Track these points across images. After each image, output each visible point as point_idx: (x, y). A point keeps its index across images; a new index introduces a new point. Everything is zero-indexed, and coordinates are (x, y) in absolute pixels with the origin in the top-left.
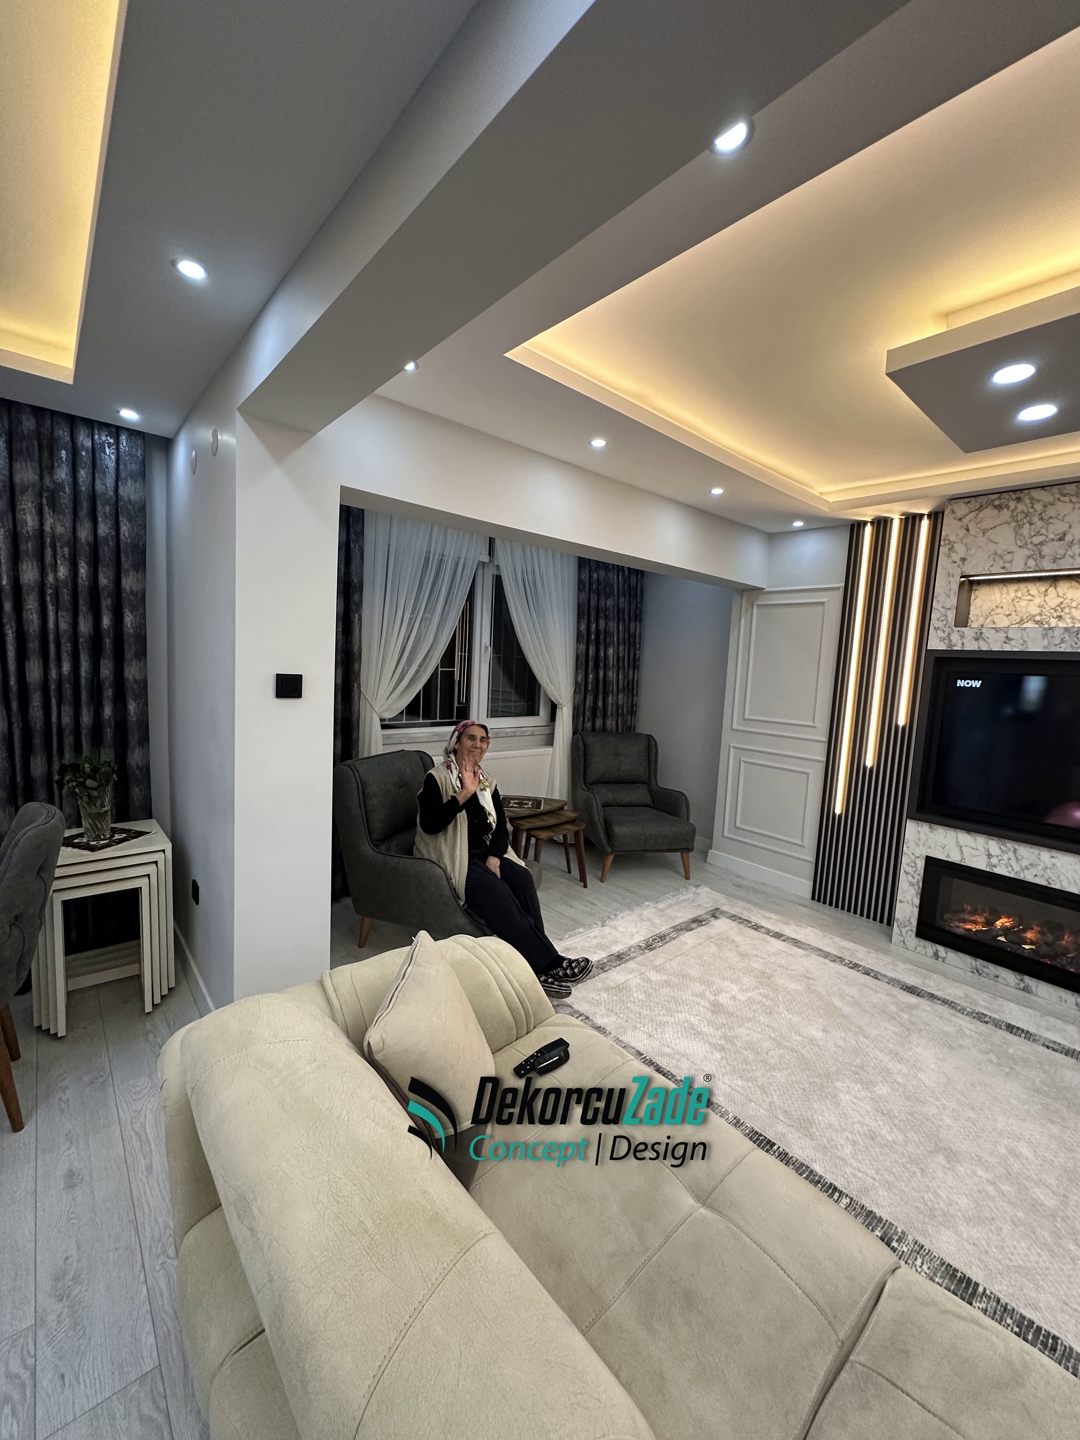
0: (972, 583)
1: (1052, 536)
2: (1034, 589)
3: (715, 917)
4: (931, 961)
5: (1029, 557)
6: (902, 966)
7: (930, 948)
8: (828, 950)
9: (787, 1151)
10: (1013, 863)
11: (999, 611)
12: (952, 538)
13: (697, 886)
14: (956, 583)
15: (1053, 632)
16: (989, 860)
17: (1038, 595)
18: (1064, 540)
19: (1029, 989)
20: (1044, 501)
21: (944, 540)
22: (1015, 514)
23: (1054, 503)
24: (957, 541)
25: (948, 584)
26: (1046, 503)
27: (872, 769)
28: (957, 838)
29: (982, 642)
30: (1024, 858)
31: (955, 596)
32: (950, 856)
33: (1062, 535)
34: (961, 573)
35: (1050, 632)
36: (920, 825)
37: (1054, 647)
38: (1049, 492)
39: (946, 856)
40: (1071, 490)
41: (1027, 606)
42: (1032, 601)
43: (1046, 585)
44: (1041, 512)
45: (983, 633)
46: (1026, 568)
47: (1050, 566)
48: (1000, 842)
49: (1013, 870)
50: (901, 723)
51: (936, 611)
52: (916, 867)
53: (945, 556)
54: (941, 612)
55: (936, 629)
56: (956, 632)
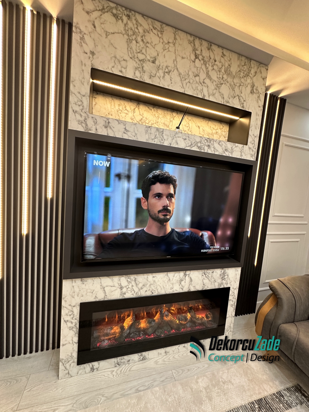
4: (89, 375)
7: (87, 367)
14: (89, 73)
15: (151, 129)
16: (121, 291)
17: (131, 111)
18: (155, 64)
19: (145, 357)
20: (144, 27)
21: (76, 27)
22: (127, 28)
23: (149, 32)
24: (86, 33)
25: (82, 72)
26: (145, 29)
27: (27, 236)
28: (101, 283)
29: (110, 130)
30: (140, 283)
31: (88, 85)
32: (97, 297)
33: (154, 59)
34: (92, 66)
35: (149, 129)
36: (74, 282)
37: (152, 140)
38: (146, 21)
39: (94, 298)
40: (158, 26)
41: (125, 118)
42: (128, 114)
43: (134, 105)
44: (142, 35)
45: (110, 123)
46: (135, 77)
47: (148, 81)
48: (127, 277)
49: (135, 292)
50: (49, 196)
51: (73, 94)
52: (73, 314)
53: (78, 43)
54: (78, 97)
55: (75, 112)
56: (90, 118)
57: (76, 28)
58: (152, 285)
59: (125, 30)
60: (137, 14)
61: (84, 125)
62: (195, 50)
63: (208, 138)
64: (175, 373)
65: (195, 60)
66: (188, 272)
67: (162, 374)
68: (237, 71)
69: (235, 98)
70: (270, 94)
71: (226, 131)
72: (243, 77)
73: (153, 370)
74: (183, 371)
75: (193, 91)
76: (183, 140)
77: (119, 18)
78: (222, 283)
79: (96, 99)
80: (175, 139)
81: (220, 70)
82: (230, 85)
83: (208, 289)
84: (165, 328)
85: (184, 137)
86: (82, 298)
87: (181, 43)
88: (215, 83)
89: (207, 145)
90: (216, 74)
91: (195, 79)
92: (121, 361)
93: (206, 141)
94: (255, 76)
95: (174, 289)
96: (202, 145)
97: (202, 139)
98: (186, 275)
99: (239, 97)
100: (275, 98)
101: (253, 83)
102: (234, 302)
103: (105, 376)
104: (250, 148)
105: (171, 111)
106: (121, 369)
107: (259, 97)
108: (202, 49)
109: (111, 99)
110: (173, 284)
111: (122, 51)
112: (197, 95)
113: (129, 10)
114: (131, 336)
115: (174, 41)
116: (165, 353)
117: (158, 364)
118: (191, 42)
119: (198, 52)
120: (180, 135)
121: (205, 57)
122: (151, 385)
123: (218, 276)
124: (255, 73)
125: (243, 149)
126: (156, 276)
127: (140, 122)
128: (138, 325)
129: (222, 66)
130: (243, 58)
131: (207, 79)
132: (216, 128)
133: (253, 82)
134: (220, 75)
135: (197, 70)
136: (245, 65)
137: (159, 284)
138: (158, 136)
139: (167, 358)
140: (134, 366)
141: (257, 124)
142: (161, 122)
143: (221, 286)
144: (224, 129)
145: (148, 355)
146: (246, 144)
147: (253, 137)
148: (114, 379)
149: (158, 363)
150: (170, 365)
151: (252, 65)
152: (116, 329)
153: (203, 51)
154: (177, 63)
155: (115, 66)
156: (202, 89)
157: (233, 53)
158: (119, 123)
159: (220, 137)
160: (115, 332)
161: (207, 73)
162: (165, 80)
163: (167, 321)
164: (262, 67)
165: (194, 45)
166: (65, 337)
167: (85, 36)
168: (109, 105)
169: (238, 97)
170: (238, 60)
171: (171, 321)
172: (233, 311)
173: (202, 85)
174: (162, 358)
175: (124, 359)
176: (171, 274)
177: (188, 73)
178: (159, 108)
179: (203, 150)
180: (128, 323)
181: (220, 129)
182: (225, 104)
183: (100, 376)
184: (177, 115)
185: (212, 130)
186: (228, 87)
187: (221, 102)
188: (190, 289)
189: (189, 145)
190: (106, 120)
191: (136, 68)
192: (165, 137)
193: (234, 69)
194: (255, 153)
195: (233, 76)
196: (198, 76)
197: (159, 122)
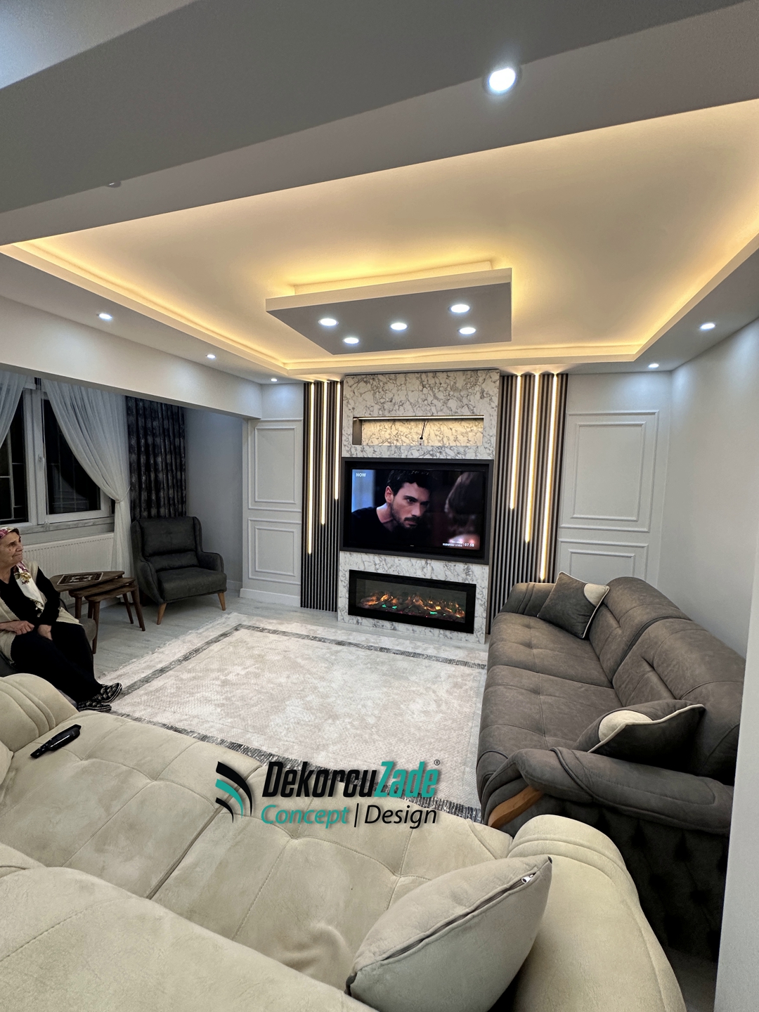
0: (361, 421)
1: (387, 400)
2: (387, 425)
3: (236, 629)
4: (355, 626)
5: (380, 409)
6: (339, 632)
7: (355, 619)
8: (301, 633)
9: (249, 746)
10: (385, 566)
11: (374, 436)
12: (348, 397)
13: (229, 614)
14: (352, 421)
15: (391, 448)
16: (375, 567)
17: (388, 428)
19: (396, 627)
22: (373, 387)
23: (387, 383)
24: (350, 398)
25: (348, 421)
28: (361, 558)
29: (364, 453)
30: (388, 563)
31: (351, 428)
33: (391, 399)
34: (353, 416)
36: (345, 554)
37: (392, 455)
39: (358, 568)
40: (393, 377)
41: (385, 434)
42: (387, 432)
43: (391, 425)
44: (383, 386)
48: (379, 556)
49: (384, 569)
50: (336, 497)
52: (345, 576)
55: (345, 446)
61: (350, 453)
62: (422, 382)
65: (423, 389)
66: (429, 561)
68: (463, 385)
69: (464, 407)
72: (471, 387)
75: (422, 412)
76: (417, 451)
78: (467, 579)
81: (446, 389)
82: (457, 398)
83: (451, 581)
86: (350, 567)
87: (411, 382)
89: (438, 452)
90: (443, 393)
93: (437, 449)
95: (417, 574)
96: (434, 452)
97: (434, 448)
99: (468, 405)
104: (485, 448)
107: (491, 399)
111: (370, 402)
113: (373, 375)
114: (385, 607)
116: (413, 630)
118: (418, 378)
119: (425, 383)
121: (432, 384)
123: (461, 570)
125: (477, 450)
126: (402, 560)
129: (448, 386)
130: (469, 372)
131: (435, 400)
133: (482, 388)
134: (446, 393)
135: (425, 395)
136: (471, 377)
137: (404, 567)
138: (396, 451)
143: (466, 581)
145: (399, 626)
147: (488, 437)
151: (479, 375)
153: (429, 381)
154: (408, 397)
156: (430, 409)
157: (459, 373)
161: (434, 395)
165: (421, 379)
167: (349, 400)
169: (466, 405)
175: (380, 622)
177: (418, 401)
179: (435, 457)
186: (456, 400)
188: (431, 577)
189: (424, 455)
193: (460, 384)
194: (493, 451)
195: (460, 390)
196: (427, 400)
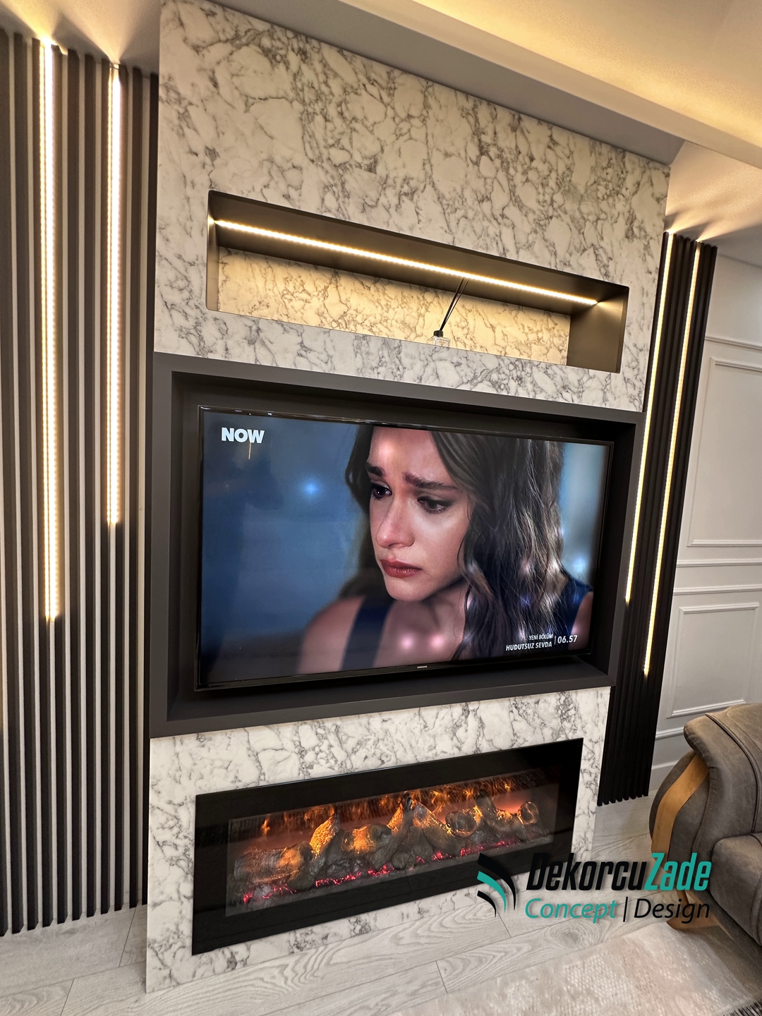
4: (225, 978)
7: (219, 957)
14: (203, 204)
15: (367, 343)
16: (302, 761)
17: (316, 294)
18: (375, 173)
19: (367, 927)
20: (343, 79)
21: (166, 87)
22: (299, 85)
23: (359, 91)
24: (194, 100)
25: (185, 201)
26: (347, 84)
27: (59, 623)
28: (248, 742)
29: (262, 348)
30: (349, 737)
31: (202, 235)
32: (240, 778)
33: (372, 161)
34: (211, 185)
35: (364, 342)
36: (178, 742)
37: (371, 371)
38: (350, 63)
39: (232, 782)
40: (381, 76)
41: (302, 311)
42: (309, 302)
43: (324, 278)
44: (340, 99)
45: (261, 331)
46: (324, 209)
47: (357, 218)
48: (316, 724)
49: (336, 761)
50: (113, 518)
51: (164, 262)
52: (178, 825)
53: (173, 130)
54: (175, 269)
55: (169, 307)
56: (212, 321)
57: (168, 89)
58: (381, 742)
59: (294, 89)
60: (325, 48)
61: (194, 339)
63: (518, 360)
64: (445, 970)
65: (479, 157)
66: (473, 706)
67: (410, 974)
68: (589, 184)
69: (586, 253)
70: (675, 235)
71: (562, 335)
72: (605, 197)
73: (388, 961)
74: (466, 963)
75: (475, 238)
76: (452, 367)
77: (278, 58)
78: (562, 729)
79: (227, 267)
80: (432, 365)
81: (544, 182)
83: (527, 744)
84: (418, 849)
85: (455, 360)
86: (200, 783)
87: (440, 117)
88: (531, 216)
89: (515, 376)
90: (535, 191)
91: (479, 209)
92: (307, 939)
93: (511, 367)
94: (636, 192)
95: (439, 749)
96: (503, 376)
97: (501, 363)
98: (469, 712)
99: (595, 249)
100: (688, 245)
101: (632, 211)
102: (593, 776)
103: (266, 980)
104: (626, 380)
105: (420, 289)
106: (306, 959)
107: (647, 247)
108: (497, 131)
109: (264, 265)
110: (434, 737)
111: (288, 145)
112: (487, 249)
113: (303, 38)
114: (330, 871)
115: (425, 113)
116: (419, 912)
117: (402, 945)
118: (468, 114)
119: (487, 139)
120: (444, 354)
121: (506, 150)
122: (383, 1005)
123: (552, 710)
124: (637, 185)
125: (608, 382)
126: (390, 719)
127: (340, 321)
128: (348, 844)
129: (550, 172)
130: (605, 149)
131: (512, 207)
132: (538, 328)
133: (631, 208)
134: (544, 195)
135: (485, 184)
137: (400, 739)
138: (387, 359)
139: (426, 926)
140: (339, 950)
141: (643, 318)
142: (395, 318)
143: (558, 736)
144: (558, 331)
145: (375, 919)
146: (618, 371)
147: (634, 350)
148: (287, 990)
149: (403, 942)
150: (432, 945)
152: (291, 858)
153: (499, 135)
154: (432, 170)
155: (272, 184)
156: (498, 234)
157: (578, 138)
158: (285, 330)
159: (548, 351)
160: (287, 865)
162: (401, 214)
163: (423, 830)
164: (655, 169)
165: (477, 120)
166: (160, 884)
167: (191, 109)
168: (260, 282)
169: (592, 249)
170: (591, 155)
171: (432, 830)
172: (593, 799)
173: (499, 224)
174: (410, 927)
175: (312, 932)
176: (429, 713)
177: (463, 194)
178: (389, 283)
179: (505, 390)
180: (320, 837)
181: (547, 329)
182: (560, 268)
183: (251, 980)
184: (436, 299)
185: (527, 334)
186: (568, 225)
187: (550, 264)
188: (478, 749)
189: (470, 379)
190: (250, 323)
191: (327, 188)
192: (406, 361)
194: (640, 392)
195: (579, 197)
196: (489, 199)
197: (391, 318)
